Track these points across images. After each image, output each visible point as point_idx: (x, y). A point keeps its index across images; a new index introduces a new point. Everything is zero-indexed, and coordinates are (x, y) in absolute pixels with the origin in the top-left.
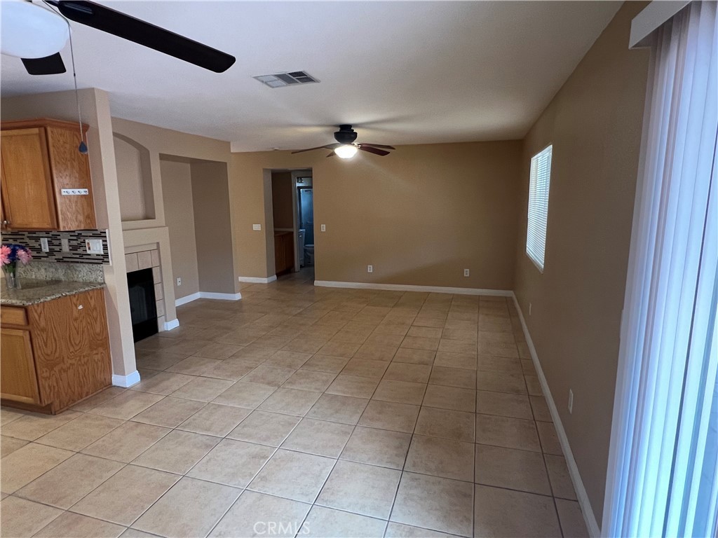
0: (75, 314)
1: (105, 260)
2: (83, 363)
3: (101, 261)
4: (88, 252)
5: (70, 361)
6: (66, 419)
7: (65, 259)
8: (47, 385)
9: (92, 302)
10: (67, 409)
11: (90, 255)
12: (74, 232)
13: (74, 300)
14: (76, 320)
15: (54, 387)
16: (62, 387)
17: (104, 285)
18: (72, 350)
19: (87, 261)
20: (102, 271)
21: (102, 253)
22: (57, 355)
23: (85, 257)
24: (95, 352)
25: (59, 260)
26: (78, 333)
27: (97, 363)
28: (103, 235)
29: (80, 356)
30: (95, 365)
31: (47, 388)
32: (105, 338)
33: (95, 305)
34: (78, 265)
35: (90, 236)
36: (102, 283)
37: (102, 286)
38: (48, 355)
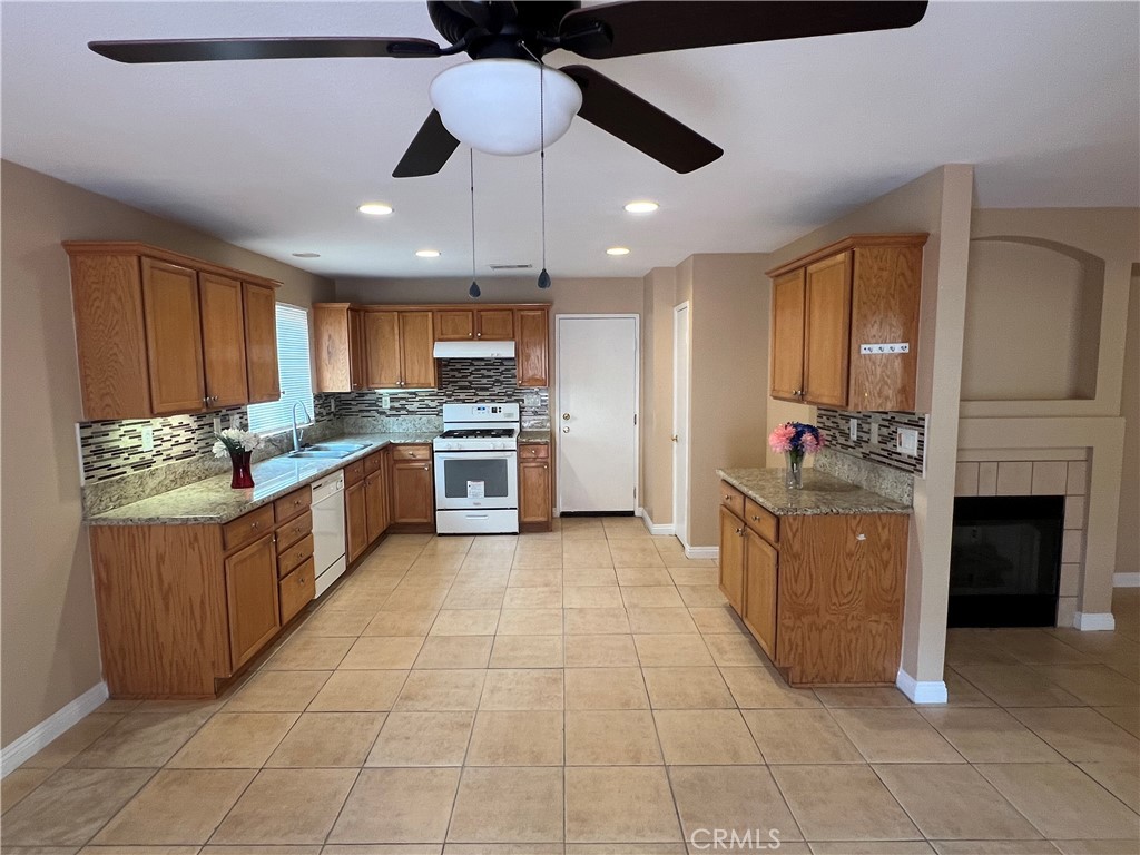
0: (851, 546)
1: (918, 467)
2: (849, 627)
3: (911, 468)
4: (899, 450)
5: (829, 617)
6: (797, 703)
7: (872, 456)
8: (787, 637)
9: (885, 535)
10: (810, 688)
11: (900, 454)
12: (886, 413)
13: (854, 523)
14: (850, 555)
15: (797, 645)
16: (808, 651)
17: (910, 511)
18: (835, 600)
19: (896, 463)
20: (912, 486)
21: (916, 455)
22: (810, 600)
23: (894, 456)
24: (873, 617)
25: (865, 456)
26: (849, 579)
27: (874, 637)
28: (921, 423)
29: (847, 615)
30: (871, 640)
31: (787, 643)
32: (898, 601)
33: (888, 540)
34: (884, 468)
35: (905, 424)
36: (908, 507)
37: (904, 511)
38: (796, 595)
